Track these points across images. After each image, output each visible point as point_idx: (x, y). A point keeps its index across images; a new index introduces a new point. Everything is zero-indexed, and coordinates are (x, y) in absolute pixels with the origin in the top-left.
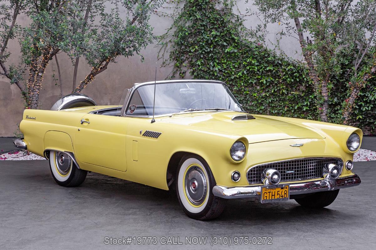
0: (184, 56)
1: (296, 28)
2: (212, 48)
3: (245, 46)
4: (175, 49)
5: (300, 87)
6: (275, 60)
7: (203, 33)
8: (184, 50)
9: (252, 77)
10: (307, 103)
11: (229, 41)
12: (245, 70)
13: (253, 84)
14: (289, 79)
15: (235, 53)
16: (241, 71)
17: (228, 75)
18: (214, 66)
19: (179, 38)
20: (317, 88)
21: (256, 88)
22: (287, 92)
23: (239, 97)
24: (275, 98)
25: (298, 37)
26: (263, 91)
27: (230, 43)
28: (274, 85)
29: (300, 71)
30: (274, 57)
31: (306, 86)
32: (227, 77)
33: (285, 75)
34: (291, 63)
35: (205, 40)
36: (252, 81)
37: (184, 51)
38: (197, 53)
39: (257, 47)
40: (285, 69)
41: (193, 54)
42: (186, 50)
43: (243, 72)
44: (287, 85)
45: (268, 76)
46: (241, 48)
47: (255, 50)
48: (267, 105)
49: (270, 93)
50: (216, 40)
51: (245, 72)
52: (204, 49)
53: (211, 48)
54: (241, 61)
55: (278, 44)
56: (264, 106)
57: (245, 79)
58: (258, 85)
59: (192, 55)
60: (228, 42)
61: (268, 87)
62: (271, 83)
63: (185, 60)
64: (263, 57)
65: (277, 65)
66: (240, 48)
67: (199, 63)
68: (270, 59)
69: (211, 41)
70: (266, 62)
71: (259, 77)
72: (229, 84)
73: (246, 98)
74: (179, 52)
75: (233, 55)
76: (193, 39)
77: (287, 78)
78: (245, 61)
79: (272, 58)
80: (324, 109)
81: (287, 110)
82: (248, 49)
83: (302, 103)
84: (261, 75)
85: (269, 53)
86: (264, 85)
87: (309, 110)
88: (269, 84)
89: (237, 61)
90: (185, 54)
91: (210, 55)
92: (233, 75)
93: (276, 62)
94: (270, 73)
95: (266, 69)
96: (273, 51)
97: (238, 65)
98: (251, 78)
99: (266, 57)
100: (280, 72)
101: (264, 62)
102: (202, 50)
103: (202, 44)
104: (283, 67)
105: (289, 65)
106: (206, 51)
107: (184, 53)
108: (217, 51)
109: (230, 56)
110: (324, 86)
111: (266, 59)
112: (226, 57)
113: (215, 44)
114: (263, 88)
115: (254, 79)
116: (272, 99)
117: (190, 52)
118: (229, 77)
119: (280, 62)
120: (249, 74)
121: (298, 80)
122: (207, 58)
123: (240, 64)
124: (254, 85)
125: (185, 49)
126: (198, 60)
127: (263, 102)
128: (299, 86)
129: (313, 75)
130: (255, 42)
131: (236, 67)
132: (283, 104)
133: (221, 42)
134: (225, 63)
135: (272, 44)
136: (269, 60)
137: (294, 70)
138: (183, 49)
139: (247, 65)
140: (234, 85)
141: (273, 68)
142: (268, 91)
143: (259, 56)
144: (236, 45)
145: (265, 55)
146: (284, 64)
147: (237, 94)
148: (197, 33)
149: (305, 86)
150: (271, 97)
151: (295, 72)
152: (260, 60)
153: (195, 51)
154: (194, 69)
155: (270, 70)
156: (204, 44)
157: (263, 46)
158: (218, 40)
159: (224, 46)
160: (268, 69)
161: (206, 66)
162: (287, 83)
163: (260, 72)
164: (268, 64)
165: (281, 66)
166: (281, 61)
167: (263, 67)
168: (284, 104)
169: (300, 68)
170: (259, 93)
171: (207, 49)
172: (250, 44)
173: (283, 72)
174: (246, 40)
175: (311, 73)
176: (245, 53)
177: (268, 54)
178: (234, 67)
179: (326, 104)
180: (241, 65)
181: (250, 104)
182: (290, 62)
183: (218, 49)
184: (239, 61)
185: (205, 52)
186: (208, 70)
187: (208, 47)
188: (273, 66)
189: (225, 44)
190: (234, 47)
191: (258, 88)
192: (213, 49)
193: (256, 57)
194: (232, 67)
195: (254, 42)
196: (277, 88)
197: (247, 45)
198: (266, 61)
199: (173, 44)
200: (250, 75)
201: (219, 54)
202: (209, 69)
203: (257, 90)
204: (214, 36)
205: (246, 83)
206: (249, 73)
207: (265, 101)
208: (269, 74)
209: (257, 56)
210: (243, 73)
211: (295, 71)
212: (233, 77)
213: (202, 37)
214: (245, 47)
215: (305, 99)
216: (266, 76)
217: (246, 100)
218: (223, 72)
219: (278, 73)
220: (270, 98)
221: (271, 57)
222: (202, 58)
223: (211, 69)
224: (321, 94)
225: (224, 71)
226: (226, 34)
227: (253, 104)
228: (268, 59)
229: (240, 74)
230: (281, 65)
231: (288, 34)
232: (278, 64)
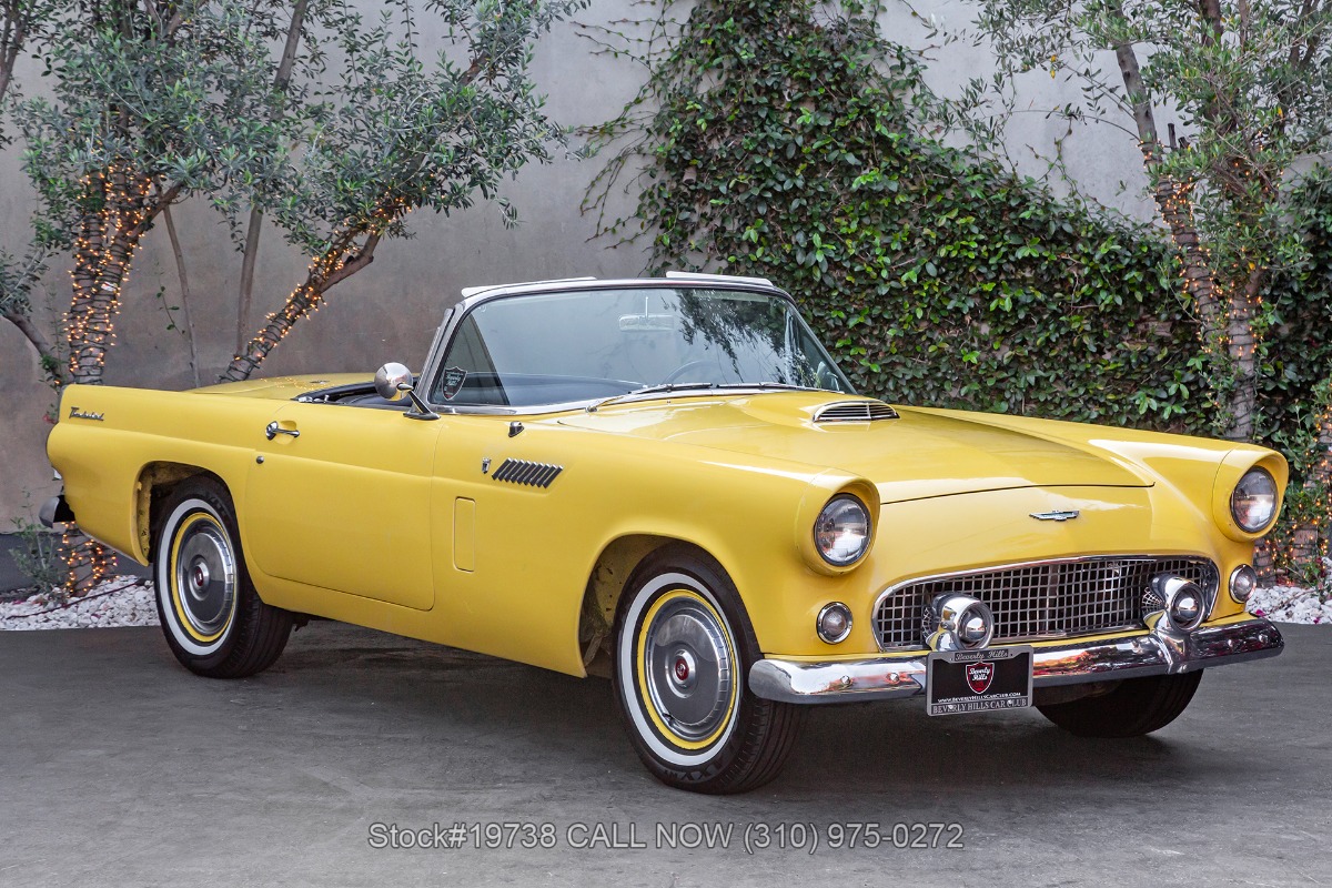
0: (693, 211)
1: (1122, 91)
2: (801, 177)
3: (931, 167)
4: (656, 181)
5: (1150, 324)
6: (1047, 223)
7: (764, 121)
8: (692, 187)
9: (957, 286)
10: (1179, 390)
11: (869, 148)
12: (931, 261)
13: (963, 315)
14: (1103, 295)
15: (893, 195)
16: (915, 264)
17: (864, 282)
18: (810, 247)
19: (673, 141)
20: (1210, 326)
21: (978, 329)
22: (1097, 346)
23: (910, 365)
24: (1052, 368)
25: (1133, 126)
26: (1002, 343)
27: (873, 156)
28: (1045, 317)
29: (1147, 260)
30: (1046, 207)
31: (1174, 320)
32: (863, 288)
33: (1088, 279)
34: (1111, 229)
35: (772, 146)
36: (960, 305)
37: (692, 191)
38: (742, 198)
39: (976, 172)
40: (1090, 257)
41: (727, 202)
42: (701, 185)
43: (924, 267)
44: (1097, 317)
45: (1023, 282)
46: (915, 174)
47: (968, 180)
48: (1019, 397)
49: (1030, 348)
50: (817, 145)
51: (931, 269)
52: (771, 183)
53: (797, 177)
54: (916, 224)
55: (1059, 158)
56: (1008, 400)
57: (932, 296)
58: (983, 321)
59: (724, 205)
60: (864, 153)
61: (1020, 325)
62: (1036, 308)
63: (697, 226)
64: (1001, 210)
65: (1055, 240)
66: (911, 176)
67: (751, 233)
68: (1026, 215)
69: (799, 149)
70: (1014, 231)
71: (989, 287)
72: (870, 315)
73: (938, 369)
74: (674, 195)
75: (885, 202)
76: (726, 144)
77: (1097, 291)
78: (931, 225)
79: (1039, 212)
80: (1240, 411)
81: (1100, 415)
82: (942, 179)
83: (1157, 387)
84: (995, 279)
85: (1024, 192)
86: (1006, 318)
87: (1186, 416)
88: (1027, 316)
89: (899, 225)
90: (699, 200)
91: (795, 204)
92: (885, 281)
93: (1053, 228)
94: (1028, 270)
95: (1014, 254)
96: (1042, 187)
97: (903, 243)
98: (954, 290)
99: (1012, 209)
100: (1068, 266)
101: (1003, 231)
102: (763, 185)
103: (762, 163)
104: (1080, 246)
105: (1104, 236)
106: (778, 188)
107: (692, 198)
108: (821, 189)
109: (872, 205)
110: (1241, 320)
111: (1012, 216)
112: (856, 212)
113: (813, 162)
114: (1004, 333)
115: (969, 295)
116: (1040, 373)
117: (716, 194)
118: (869, 291)
119: (1068, 228)
120: (948, 279)
121: (1139, 297)
122: (782, 217)
123: (911, 236)
124: (968, 319)
125: (696, 184)
126: (746, 225)
127: (1003, 385)
128: (1145, 320)
129: (1195, 275)
130: (971, 151)
131: (897, 251)
132: (1081, 391)
133: (834, 155)
134: (853, 236)
135: (1037, 157)
136: (1023, 219)
137: (1126, 256)
138: (689, 182)
139: (941, 243)
140: (888, 322)
141: (1041, 249)
142: (1024, 342)
143: (986, 205)
144: (896, 163)
145: (1008, 199)
146: (1083, 233)
147: (902, 357)
148: (741, 119)
149: (1167, 320)
150: (1036, 365)
151: (1129, 267)
152: (990, 222)
153: (736, 190)
154: (732, 259)
155: (1029, 261)
156: (768, 163)
157: (1001, 167)
158: (823, 147)
159: (849, 167)
160: (1022, 253)
161: (780, 247)
162: (1097, 309)
163: (989, 267)
164: (1023, 236)
165: (1073, 245)
166: (1073, 221)
167: (1003, 250)
168: (1087, 392)
169: (1149, 249)
170: (987, 348)
171: (782, 183)
172: (949, 160)
173: (1080, 267)
174: (933, 142)
175: (1188, 267)
176: (931, 195)
177: (1021, 196)
178: (888, 252)
179: (1249, 390)
180: (917, 241)
181: (954, 394)
182: (1107, 227)
183: (827, 181)
184: (907, 226)
185: (775, 193)
186: (787, 264)
187: (786, 173)
188: (1043, 243)
189: (851, 159)
190: (886, 172)
191: (985, 329)
192: (807, 180)
193: (974, 210)
194: (878, 251)
195: (966, 152)
196: (1057, 330)
197: (938, 165)
198: (1015, 223)
199: (651, 161)
200: (951, 281)
201: (829, 199)
202: (791, 257)
203: (979, 340)
204: (807, 131)
205: (936, 311)
206: (946, 273)
207: (1013, 380)
208: (1028, 275)
209: (976, 205)
210: (923, 275)
211: (1127, 261)
212: (884, 291)
213: (762, 135)
214: (930, 171)
215: (1170, 374)
216: (1013, 284)
217: (936, 379)
218: (845, 268)
219: (1060, 271)
220: (1033, 368)
221: (1032, 208)
222: (764, 217)
223: (800, 258)
224: (1228, 353)
225: (847, 265)
226: (854, 123)
227: (966, 395)
228: (1022, 215)
229: (912, 275)
230: (1073, 239)
231: (1092, 114)
232: (1061, 237)
